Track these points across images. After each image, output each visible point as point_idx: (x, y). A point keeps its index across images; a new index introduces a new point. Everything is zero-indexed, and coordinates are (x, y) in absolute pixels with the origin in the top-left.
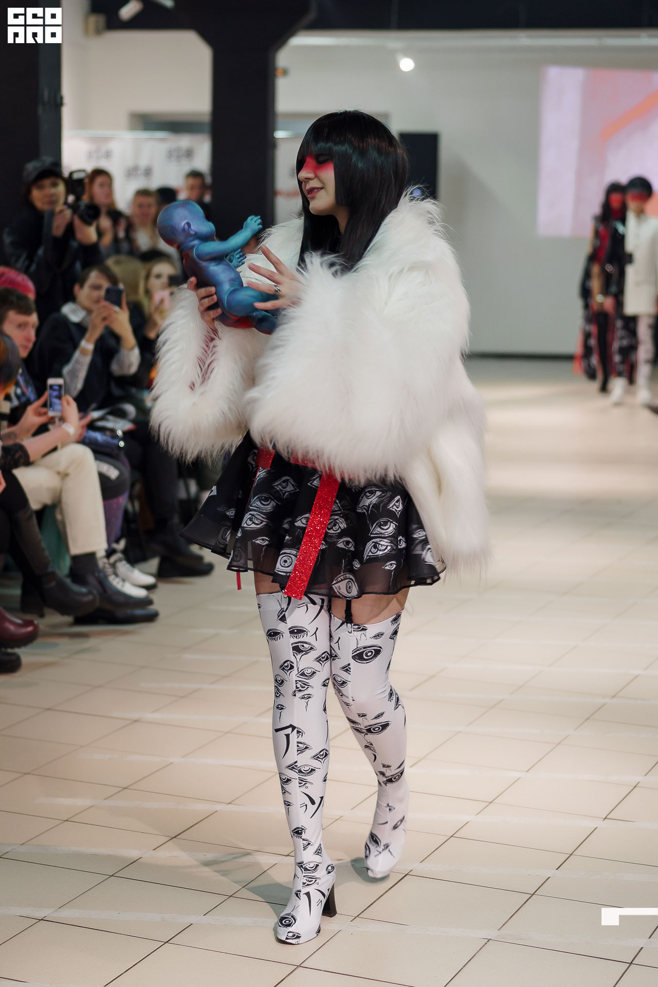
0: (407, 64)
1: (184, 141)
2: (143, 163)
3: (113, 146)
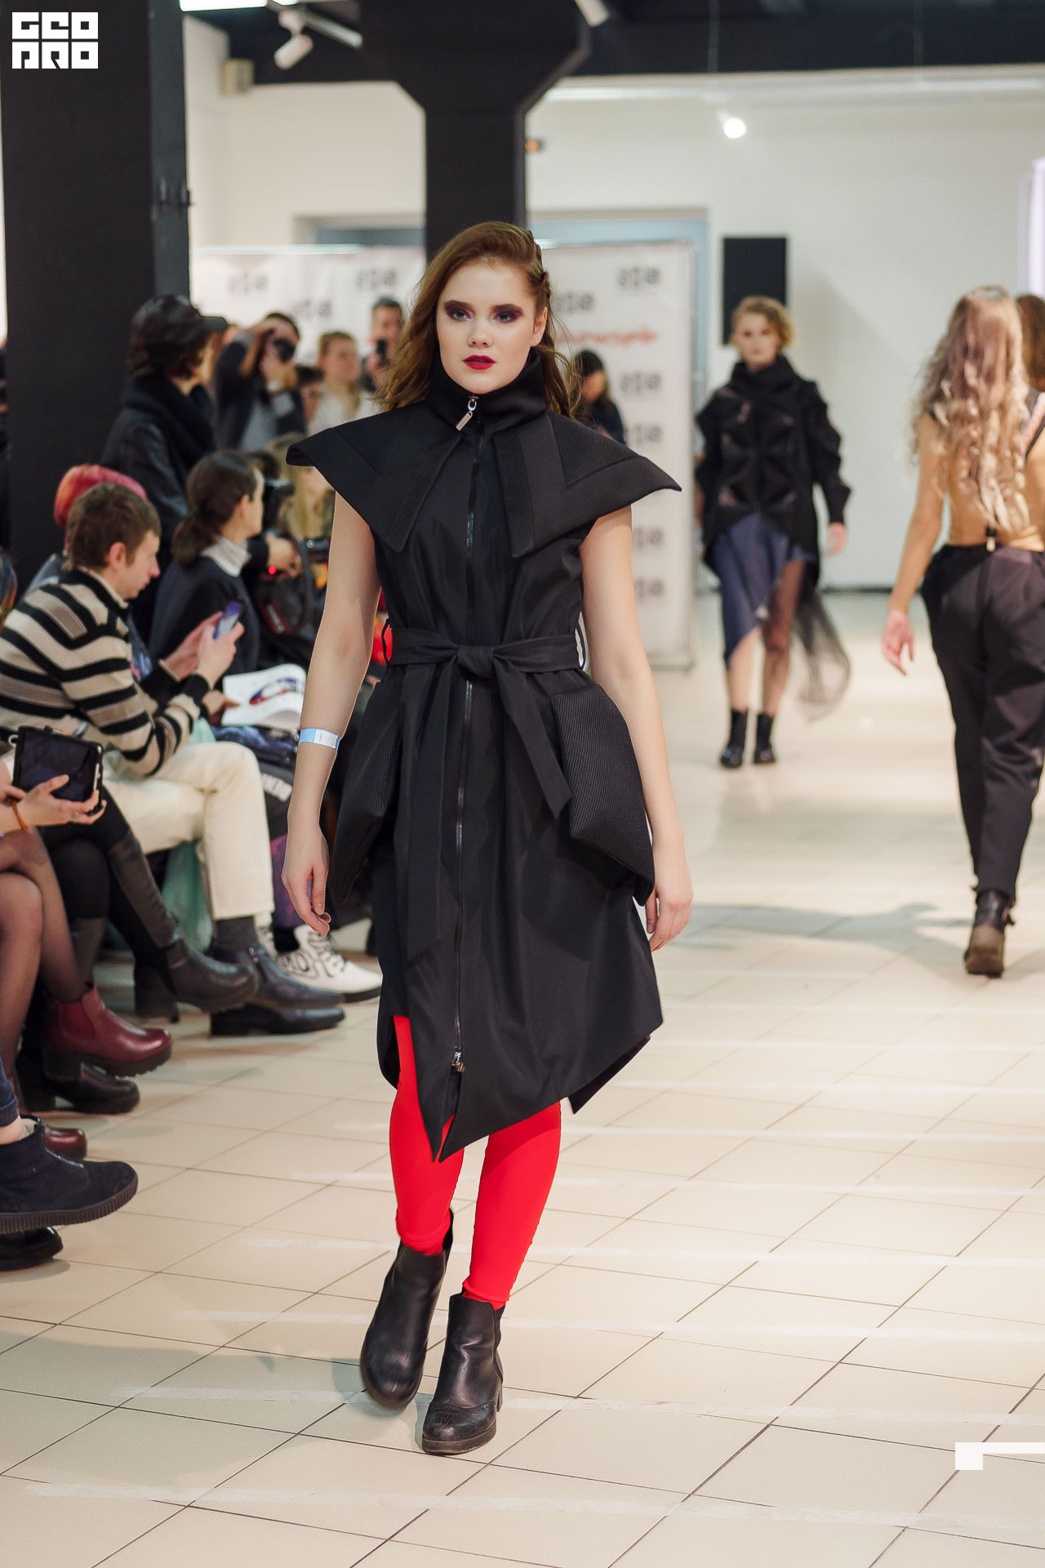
0: (734, 128)
1: (383, 259)
2: (319, 294)
3: (269, 269)
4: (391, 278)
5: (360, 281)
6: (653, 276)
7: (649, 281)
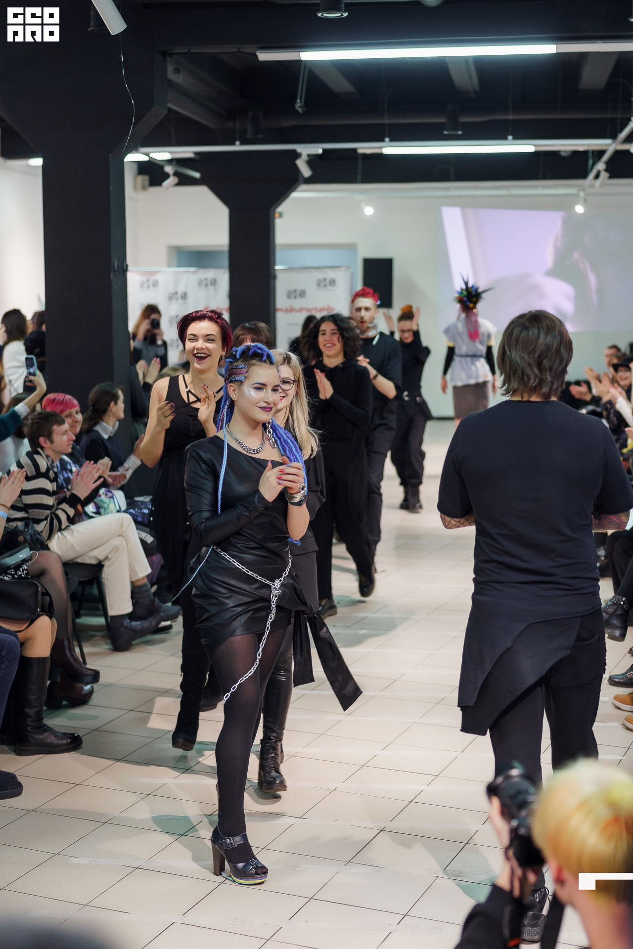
0: (369, 211)
1: (210, 274)
2: (181, 290)
3: (158, 277)
4: (214, 282)
5: (200, 284)
6: (333, 282)
7: (330, 285)
